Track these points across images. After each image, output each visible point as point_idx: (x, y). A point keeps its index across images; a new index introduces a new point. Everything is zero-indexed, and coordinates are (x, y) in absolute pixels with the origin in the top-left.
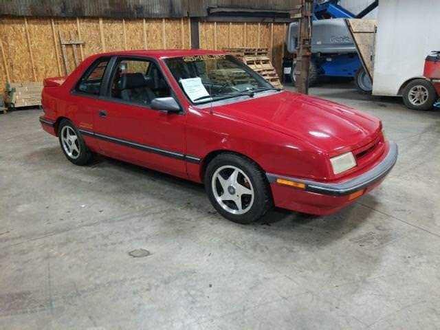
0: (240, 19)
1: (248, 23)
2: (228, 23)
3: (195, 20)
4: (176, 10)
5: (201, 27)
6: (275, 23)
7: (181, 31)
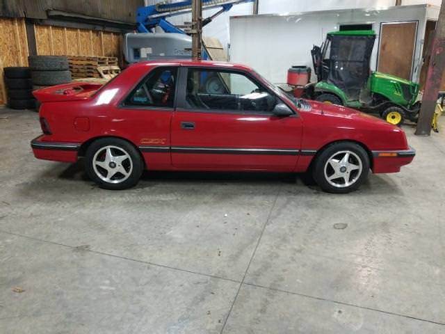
0: (74, 25)
1: (82, 30)
2: (62, 28)
3: (31, 22)
4: (9, 8)
5: (37, 31)
6: (105, 32)
7: (14, 34)
